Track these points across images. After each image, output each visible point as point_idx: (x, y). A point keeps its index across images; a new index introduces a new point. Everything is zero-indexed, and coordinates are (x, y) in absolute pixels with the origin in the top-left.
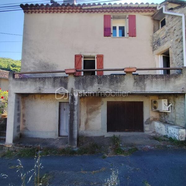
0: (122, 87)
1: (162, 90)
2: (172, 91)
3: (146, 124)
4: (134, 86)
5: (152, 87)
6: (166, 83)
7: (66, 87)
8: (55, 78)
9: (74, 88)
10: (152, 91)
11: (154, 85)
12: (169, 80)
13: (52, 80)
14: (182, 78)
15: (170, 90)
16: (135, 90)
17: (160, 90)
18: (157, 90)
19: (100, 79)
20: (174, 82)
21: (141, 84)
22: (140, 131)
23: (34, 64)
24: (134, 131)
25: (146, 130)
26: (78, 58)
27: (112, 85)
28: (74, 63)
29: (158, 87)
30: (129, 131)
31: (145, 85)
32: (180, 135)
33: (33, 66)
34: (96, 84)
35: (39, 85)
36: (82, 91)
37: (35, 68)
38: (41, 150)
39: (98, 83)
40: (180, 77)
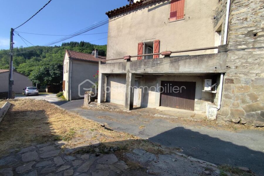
0: (160, 68)
1: (195, 70)
2: (205, 70)
3: (197, 104)
4: (170, 66)
5: (185, 68)
6: (198, 64)
7: (125, 69)
8: (120, 63)
9: (129, 69)
10: (185, 70)
11: (187, 65)
12: (202, 60)
13: (118, 64)
14: (216, 57)
15: (202, 70)
16: (170, 70)
17: (192, 70)
18: (189, 70)
19: (146, 62)
20: (207, 62)
21: (176, 64)
22: (191, 109)
23: (113, 53)
24: (185, 109)
25: (196, 110)
26: (140, 46)
27: (154, 66)
28: (137, 50)
29: (190, 67)
30: (180, 108)
31: (179, 66)
32: (210, 113)
33: (113, 55)
34: (143, 66)
35: (112, 68)
36: (134, 72)
37: (114, 56)
38: (112, 109)
39: (144, 65)
40: (214, 57)
